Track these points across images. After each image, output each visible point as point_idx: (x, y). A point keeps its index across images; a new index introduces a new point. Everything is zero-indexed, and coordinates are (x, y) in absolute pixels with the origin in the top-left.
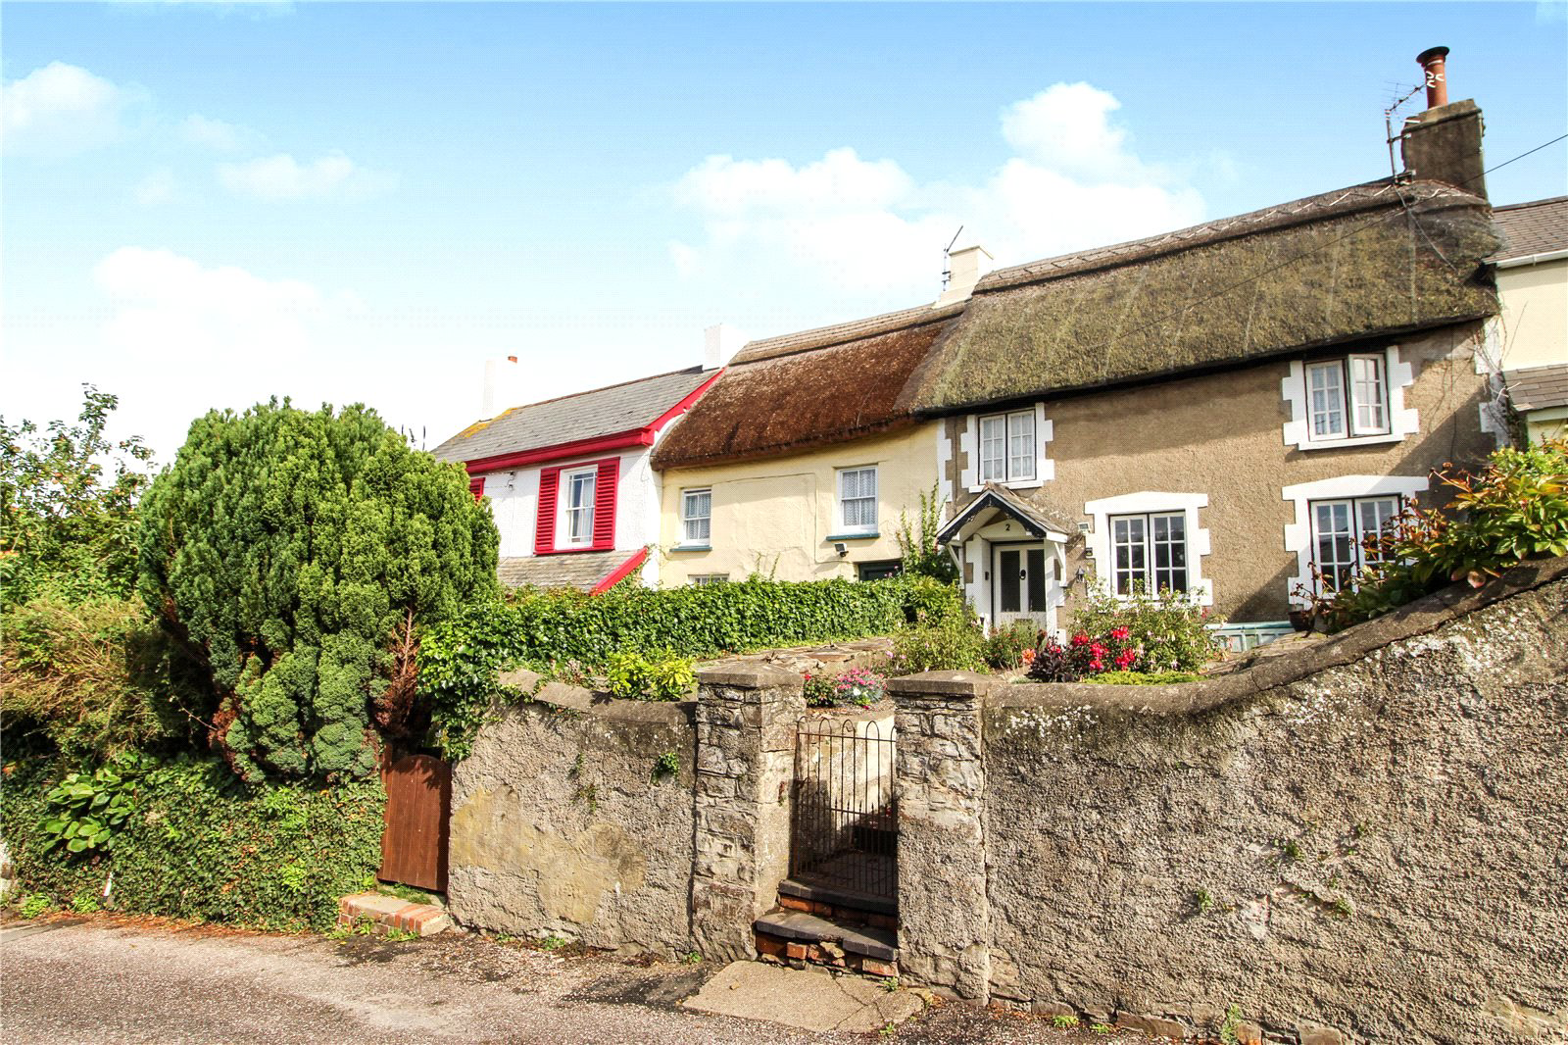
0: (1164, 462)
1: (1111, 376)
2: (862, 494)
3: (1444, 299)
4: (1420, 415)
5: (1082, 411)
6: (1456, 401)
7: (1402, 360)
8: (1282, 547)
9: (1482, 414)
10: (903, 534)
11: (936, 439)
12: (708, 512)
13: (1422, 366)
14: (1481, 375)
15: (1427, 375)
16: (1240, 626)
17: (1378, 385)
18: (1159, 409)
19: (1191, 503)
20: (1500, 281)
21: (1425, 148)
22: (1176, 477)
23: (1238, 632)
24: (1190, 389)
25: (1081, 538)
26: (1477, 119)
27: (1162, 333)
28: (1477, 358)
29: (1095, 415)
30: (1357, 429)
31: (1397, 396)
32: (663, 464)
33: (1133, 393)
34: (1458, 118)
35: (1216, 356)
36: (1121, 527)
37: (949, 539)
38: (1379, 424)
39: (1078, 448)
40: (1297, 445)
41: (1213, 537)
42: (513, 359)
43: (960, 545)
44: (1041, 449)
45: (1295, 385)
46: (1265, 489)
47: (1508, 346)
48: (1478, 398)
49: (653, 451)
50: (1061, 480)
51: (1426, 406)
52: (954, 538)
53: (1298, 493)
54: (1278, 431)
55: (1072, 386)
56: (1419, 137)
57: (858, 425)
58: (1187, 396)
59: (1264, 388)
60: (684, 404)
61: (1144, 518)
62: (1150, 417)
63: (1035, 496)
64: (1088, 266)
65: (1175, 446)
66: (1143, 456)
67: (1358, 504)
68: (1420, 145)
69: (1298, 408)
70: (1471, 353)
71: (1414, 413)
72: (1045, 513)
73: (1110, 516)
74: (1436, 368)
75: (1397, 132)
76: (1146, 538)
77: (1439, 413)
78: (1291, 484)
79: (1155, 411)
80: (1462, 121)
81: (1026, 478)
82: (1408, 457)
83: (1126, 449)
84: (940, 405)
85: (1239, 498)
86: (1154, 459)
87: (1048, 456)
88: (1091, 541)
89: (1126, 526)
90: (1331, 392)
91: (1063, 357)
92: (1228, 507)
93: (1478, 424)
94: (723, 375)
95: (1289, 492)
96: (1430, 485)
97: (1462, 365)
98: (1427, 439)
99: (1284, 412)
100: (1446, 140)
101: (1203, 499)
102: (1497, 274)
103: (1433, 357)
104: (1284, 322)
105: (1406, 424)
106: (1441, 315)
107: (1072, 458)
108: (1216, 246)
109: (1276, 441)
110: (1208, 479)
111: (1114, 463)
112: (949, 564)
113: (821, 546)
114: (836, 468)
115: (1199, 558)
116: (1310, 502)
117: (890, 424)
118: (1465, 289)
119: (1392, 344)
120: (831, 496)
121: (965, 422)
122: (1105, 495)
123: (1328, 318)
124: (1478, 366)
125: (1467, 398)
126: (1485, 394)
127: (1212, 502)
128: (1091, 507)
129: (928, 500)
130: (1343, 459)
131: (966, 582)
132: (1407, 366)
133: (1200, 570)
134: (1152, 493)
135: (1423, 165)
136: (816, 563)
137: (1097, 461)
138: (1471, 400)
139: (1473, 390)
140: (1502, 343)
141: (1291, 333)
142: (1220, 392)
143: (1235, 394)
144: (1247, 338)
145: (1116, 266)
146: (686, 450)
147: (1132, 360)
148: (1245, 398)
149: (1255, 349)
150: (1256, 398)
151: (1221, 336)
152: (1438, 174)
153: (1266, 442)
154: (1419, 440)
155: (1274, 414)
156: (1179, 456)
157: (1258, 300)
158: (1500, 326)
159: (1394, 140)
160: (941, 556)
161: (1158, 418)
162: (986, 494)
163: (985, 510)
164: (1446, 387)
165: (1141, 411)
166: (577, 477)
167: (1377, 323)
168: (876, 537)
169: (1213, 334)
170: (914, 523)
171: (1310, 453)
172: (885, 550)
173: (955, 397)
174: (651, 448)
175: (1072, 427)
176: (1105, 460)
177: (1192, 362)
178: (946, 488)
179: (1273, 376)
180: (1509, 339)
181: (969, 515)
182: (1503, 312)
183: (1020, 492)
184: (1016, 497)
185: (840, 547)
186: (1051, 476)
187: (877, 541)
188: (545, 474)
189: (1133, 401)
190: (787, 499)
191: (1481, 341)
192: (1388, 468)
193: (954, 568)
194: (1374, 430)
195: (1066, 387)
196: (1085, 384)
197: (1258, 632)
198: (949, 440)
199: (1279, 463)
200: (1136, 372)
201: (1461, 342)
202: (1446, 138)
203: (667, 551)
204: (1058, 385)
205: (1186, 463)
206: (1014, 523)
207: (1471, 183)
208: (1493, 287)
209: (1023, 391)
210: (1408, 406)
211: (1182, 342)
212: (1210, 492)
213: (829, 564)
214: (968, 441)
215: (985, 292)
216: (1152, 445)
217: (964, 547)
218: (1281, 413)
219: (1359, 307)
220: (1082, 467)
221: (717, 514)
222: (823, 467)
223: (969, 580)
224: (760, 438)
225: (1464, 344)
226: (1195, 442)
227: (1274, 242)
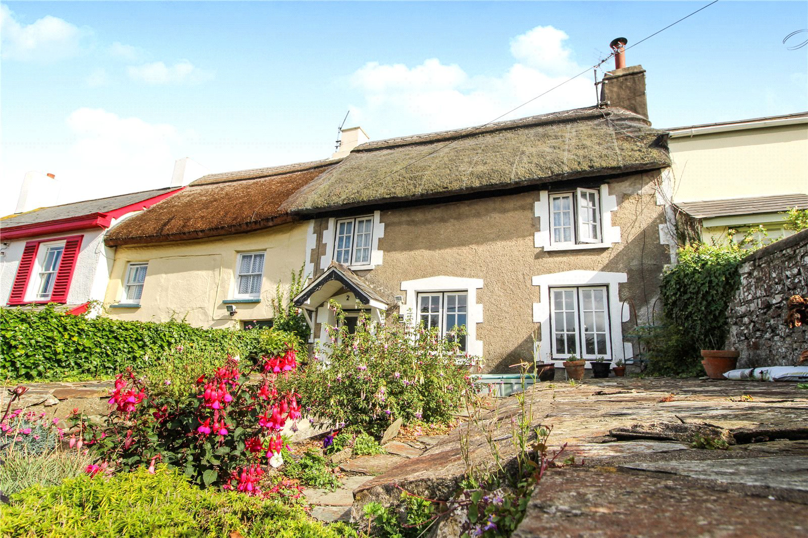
0: (455, 255)
1: (424, 192)
2: (254, 270)
3: (637, 154)
4: (622, 230)
5: (405, 218)
6: (645, 222)
7: (610, 194)
8: (530, 319)
9: (661, 233)
10: (276, 301)
11: (307, 234)
12: (143, 279)
13: (623, 198)
14: (659, 206)
15: (626, 204)
16: (500, 376)
17: (594, 211)
18: (455, 219)
19: (472, 285)
20: (671, 145)
21: (615, 89)
22: (463, 266)
23: (499, 381)
24: (476, 207)
25: (396, 307)
26: (643, 75)
27: (460, 169)
28: (657, 194)
29: (413, 221)
30: (582, 238)
31: (607, 217)
32: (114, 243)
33: (439, 207)
34: (633, 74)
35: (493, 182)
36: (425, 300)
37: (302, 303)
38: (595, 236)
39: (400, 243)
40: (543, 248)
41: (486, 310)
42: (53, 176)
43: (314, 309)
44: (376, 243)
45: (543, 205)
46: (521, 277)
47: (676, 188)
48: (658, 221)
49: (108, 232)
50: (387, 266)
51: (625, 225)
52: (306, 302)
53: (543, 281)
54: (531, 238)
55: (397, 198)
56: (612, 83)
57: (253, 220)
58: (474, 211)
59: (523, 208)
60: (144, 204)
61: (441, 295)
62: (449, 224)
63: (368, 276)
64: (422, 140)
65: (463, 245)
66: (442, 251)
67: (580, 289)
68: (613, 87)
69: (544, 223)
70: (653, 191)
71: (617, 229)
72: (374, 289)
73: (418, 293)
74: (632, 200)
75: (600, 79)
76: (441, 310)
77: (633, 230)
78: (538, 274)
79: (452, 220)
80: (635, 76)
81: (364, 263)
82: (613, 259)
83: (431, 247)
84: (309, 207)
85: (504, 283)
86: (449, 253)
87: (379, 249)
88: (403, 310)
89: (429, 301)
90: (565, 214)
91: (395, 180)
92: (496, 289)
93: (658, 238)
94: (183, 191)
95: (536, 280)
96: (628, 279)
97: (648, 199)
98: (625, 247)
99: (535, 225)
100: (627, 86)
101: (480, 283)
102: (669, 142)
103: (629, 192)
104: (537, 164)
105: (612, 236)
106: (637, 162)
107: (395, 250)
108: (497, 133)
109: (529, 244)
110: (484, 269)
111: (422, 255)
112: (305, 324)
113: (219, 308)
114: (238, 252)
115: (475, 325)
116: (550, 288)
117: (274, 220)
118: (650, 150)
119: (604, 183)
120: (231, 271)
121: (327, 222)
122: (415, 277)
123: (565, 161)
124: (658, 200)
125: (651, 221)
126: (662, 218)
127: (486, 285)
128: (405, 285)
129: (297, 277)
130: (572, 259)
131: (315, 337)
132: (614, 197)
133: (475, 334)
134: (447, 277)
135: (614, 99)
136: (213, 320)
137: (412, 253)
138: (654, 222)
139: (655, 215)
140: (673, 185)
141: (541, 169)
142: (494, 210)
143: (504, 211)
144: (514, 172)
145: (438, 141)
146: (131, 232)
147: (438, 183)
148: (510, 214)
149: (519, 178)
150: (518, 215)
151: (497, 171)
152: (622, 104)
153: (523, 245)
154: (621, 248)
155: (529, 226)
156: (466, 252)
157: (521, 154)
158: (671, 175)
159: (599, 83)
160: (300, 318)
161: (454, 225)
162: (331, 270)
163: (330, 282)
164: (638, 213)
165: (443, 220)
166: (52, 249)
167: (597, 165)
168: (257, 302)
169: (492, 169)
170: (285, 293)
171: (551, 253)
172: (263, 312)
173: (320, 202)
174: (107, 229)
175: (397, 228)
176: (418, 252)
177: (478, 185)
178: (310, 268)
179: (529, 200)
180: (677, 183)
181: (318, 285)
182: (673, 166)
183: (359, 273)
184: (355, 276)
185: (229, 308)
186: (380, 262)
187: (258, 305)
188: (29, 245)
189: (438, 212)
190: (199, 272)
191: (660, 184)
192: (600, 268)
193: (308, 327)
194: (591, 240)
195: (393, 198)
196: (406, 197)
197: (513, 381)
198: (316, 235)
199: (531, 260)
200: (441, 190)
201: (647, 184)
202: (627, 85)
203: (108, 307)
204: (388, 196)
205: (470, 257)
206: (351, 294)
207: (639, 110)
208: (666, 149)
209: (365, 200)
210: (614, 224)
211: (472, 174)
212: (485, 278)
213: (223, 320)
214: (328, 236)
215: (358, 151)
216: (449, 244)
217: (317, 311)
218: (533, 225)
219: (584, 157)
220: (401, 257)
221: (149, 281)
222: (228, 250)
223: (317, 336)
224: (184, 226)
225: (649, 185)
226: (477, 243)
227: (532, 131)
